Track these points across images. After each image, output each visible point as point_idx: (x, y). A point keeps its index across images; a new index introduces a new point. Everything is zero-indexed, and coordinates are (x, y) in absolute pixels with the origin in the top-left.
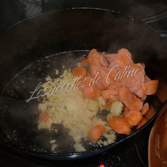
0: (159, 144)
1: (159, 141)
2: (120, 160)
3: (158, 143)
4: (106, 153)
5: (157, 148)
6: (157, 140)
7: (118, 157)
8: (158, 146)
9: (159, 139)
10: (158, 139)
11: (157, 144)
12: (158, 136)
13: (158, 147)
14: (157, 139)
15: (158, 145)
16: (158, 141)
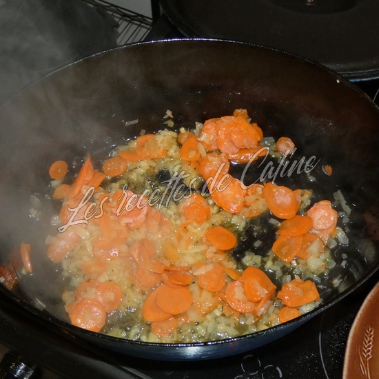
0: (372, 349)
1: (373, 343)
2: (281, 376)
3: (369, 347)
4: (251, 356)
5: (366, 358)
6: (367, 339)
7: (278, 368)
8: (369, 353)
9: (373, 338)
10: (370, 337)
11: (366, 348)
12: (371, 331)
13: (368, 356)
14: (369, 339)
15: (369, 351)
16: (369, 342)
